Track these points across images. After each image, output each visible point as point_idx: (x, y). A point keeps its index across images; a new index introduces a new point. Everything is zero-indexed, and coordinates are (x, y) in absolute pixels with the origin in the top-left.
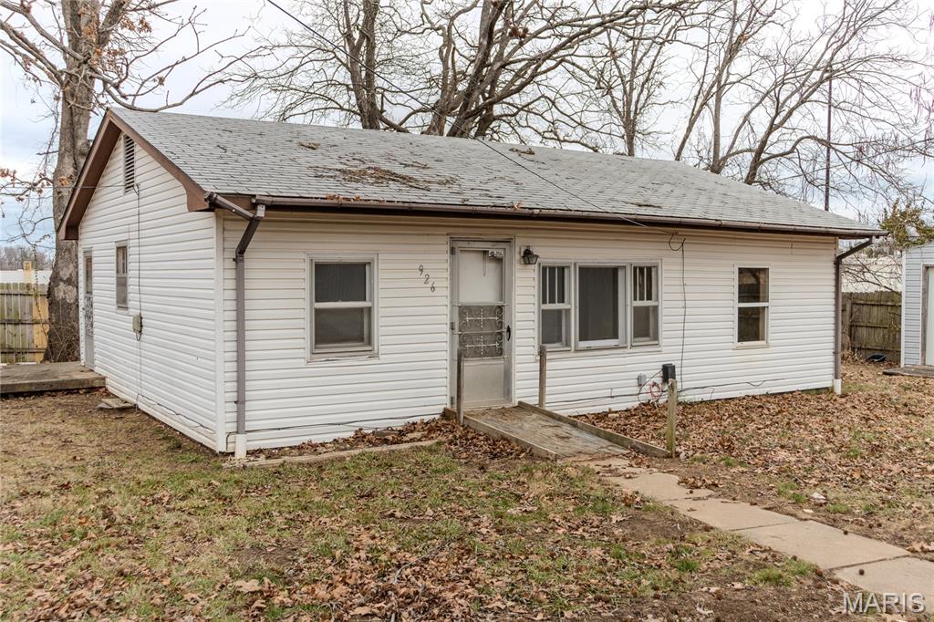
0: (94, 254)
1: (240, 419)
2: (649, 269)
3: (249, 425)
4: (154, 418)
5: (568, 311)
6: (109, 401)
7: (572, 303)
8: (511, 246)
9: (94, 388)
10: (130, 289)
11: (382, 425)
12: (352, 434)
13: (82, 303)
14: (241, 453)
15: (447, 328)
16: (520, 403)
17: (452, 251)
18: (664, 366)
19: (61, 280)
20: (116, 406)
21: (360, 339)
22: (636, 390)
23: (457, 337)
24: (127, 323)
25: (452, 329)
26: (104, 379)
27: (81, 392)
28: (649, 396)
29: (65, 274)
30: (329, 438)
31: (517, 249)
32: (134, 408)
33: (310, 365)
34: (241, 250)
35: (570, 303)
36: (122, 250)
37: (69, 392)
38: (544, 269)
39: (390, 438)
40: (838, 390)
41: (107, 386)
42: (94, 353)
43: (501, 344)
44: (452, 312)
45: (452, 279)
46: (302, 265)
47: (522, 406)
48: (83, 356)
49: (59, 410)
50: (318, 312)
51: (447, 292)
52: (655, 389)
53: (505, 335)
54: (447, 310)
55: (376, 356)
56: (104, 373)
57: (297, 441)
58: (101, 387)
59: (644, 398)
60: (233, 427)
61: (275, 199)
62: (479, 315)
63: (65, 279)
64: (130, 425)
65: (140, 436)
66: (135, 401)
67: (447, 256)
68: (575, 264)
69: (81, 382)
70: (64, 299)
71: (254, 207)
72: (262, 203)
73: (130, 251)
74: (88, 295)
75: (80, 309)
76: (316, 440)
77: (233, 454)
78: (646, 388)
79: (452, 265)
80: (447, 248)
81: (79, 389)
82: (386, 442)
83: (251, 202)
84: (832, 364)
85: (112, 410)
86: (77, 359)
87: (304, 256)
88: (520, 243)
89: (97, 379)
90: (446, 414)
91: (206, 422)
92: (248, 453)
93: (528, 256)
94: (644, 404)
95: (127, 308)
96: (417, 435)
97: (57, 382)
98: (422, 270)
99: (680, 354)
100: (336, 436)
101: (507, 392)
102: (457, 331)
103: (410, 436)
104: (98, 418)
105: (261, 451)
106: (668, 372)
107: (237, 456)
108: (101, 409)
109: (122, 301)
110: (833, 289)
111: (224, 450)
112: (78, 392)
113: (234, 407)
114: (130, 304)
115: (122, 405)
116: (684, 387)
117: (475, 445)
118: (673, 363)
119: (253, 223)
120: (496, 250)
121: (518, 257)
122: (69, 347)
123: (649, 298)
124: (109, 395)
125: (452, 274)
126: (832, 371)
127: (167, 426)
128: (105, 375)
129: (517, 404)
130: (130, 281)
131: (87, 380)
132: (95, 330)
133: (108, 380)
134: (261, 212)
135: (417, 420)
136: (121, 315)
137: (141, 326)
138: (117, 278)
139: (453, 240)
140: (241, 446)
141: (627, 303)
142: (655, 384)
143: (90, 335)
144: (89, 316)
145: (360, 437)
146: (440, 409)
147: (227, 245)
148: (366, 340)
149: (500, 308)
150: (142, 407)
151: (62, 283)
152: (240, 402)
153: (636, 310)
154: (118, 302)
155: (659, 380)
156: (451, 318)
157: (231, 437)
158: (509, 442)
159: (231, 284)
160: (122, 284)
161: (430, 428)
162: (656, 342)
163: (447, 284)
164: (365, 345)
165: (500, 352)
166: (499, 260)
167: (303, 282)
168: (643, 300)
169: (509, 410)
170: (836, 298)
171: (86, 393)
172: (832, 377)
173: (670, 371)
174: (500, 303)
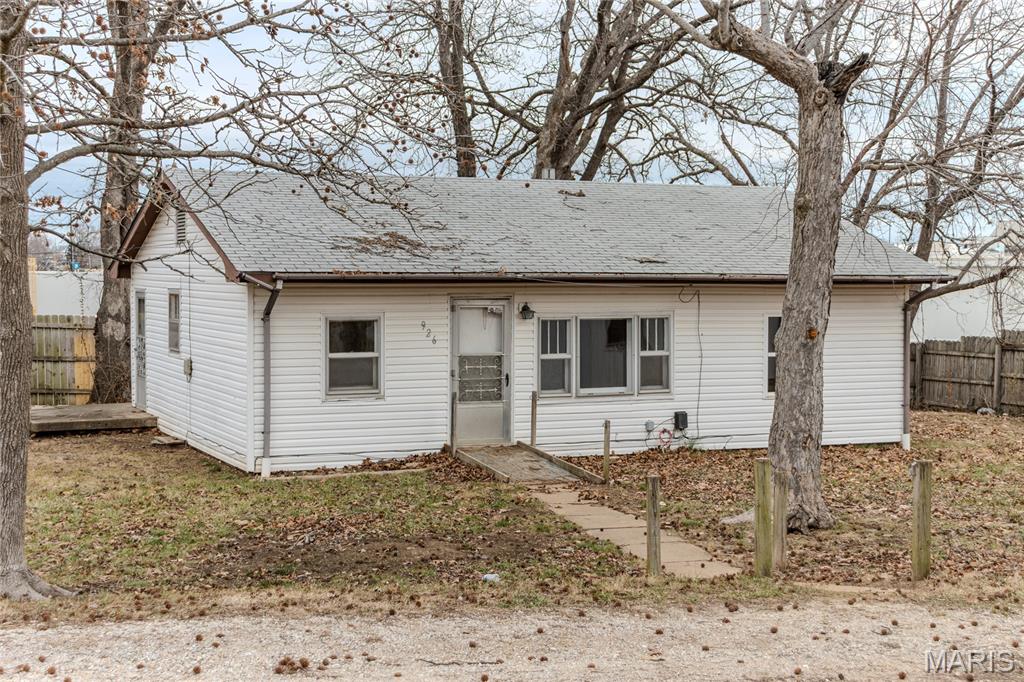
0: (147, 296)
1: (266, 447)
2: (662, 321)
3: (273, 452)
4: (201, 452)
5: (569, 360)
6: (160, 438)
7: (573, 354)
8: (510, 303)
9: (145, 428)
10: (182, 334)
11: (388, 456)
12: (361, 463)
13: (134, 344)
14: (266, 474)
15: (447, 375)
16: (519, 442)
17: (453, 309)
18: (676, 413)
19: (110, 316)
20: (167, 442)
21: (370, 383)
22: (644, 435)
23: (457, 384)
24: (178, 366)
25: (453, 376)
26: (156, 419)
27: (134, 431)
28: (658, 442)
29: (113, 309)
30: (340, 465)
31: (516, 306)
32: (184, 444)
33: (324, 404)
34: (267, 312)
35: (570, 353)
36: (174, 297)
37: (123, 431)
38: (544, 323)
39: (389, 465)
40: (907, 446)
41: (160, 427)
42: (146, 394)
43: (500, 390)
44: (452, 362)
45: (452, 333)
46: (319, 323)
47: (520, 446)
48: (134, 397)
49: (115, 446)
50: (332, 361)
51: (448, 344)
52: (666, 435)
53: (504, 382)
54: (447, 360)
55: (383, 398)
56: (156, 414)
57: (313, 466)
58: (153, 427)
59: (653, 444)
60: (260, 452)
61: (290, 275)
62: (478, 364)
63: (113, 314)
64: (179, 457)
65: (188, 463)
66: (184, 438)
67: (448, 313)
68: (576, 318)
69: (134, 422)
70: (112, 337)
71: (275, 281)
72: (280, 278)
73: (182, 299)
74: (140, 336)
75: (132, 349)
76: (329, 466)
77: (260, 474)
78: (655, 434)
79: (452, 320)
80: (448, 306)
81: (132, 429)
82: (386, 468)
83: (272, 277)
84: (901, 418)
85: (163, 446)
86: (128, 400)
87: (319, 315)
88: (519, 301)
89: (150, 419)
90: (445, 449)
91: (241, 449)
92: (272, 473)
93: (526, 312)
94: (652, 450)
95: (178, 352)
96: (414, 464)
97: (112, 422)
98: (424, 326)
99: (696, 403)
100: (347, 464)
101: (507, 432)
102: (457, 378)
103: (408, 465)
104: (152, 452)
105: (282, 472)
106: (680, 420)
107: (263, 476)
108: (154, 445)
109: (174, 345)
110: (901, 337)
111: (252, 470)
112: (131, 432)
113: (261, 436)
114: (182, 348)
115: (173, 441)
116: (701, 435)
117: (455, 472)
118: (687, 411)
119: (275, 293)
120: (496, 306)
121: (516, 312)
122: (117, 388)
123: (661, 347)
124: (160, 434)
125: (452, 328)
126: (901, 425)
127: (211, 457)
128: (156, 415)
129: (515, 444)
130: (182, 327)
131: (140, 420)
132: (148, 372)
133: (159, 420)
134: (280, 285)
135: (420, 453)
136: (173, 358)
137: (191, 369)
138: (170, 323)
139: (453, 299)
140: (266, 469)
141: (635, 354)
142: (664, 431)
143: (142, 375)
144: (141, 357)
145: (367, 465)
146: (441, 445)
147: (257, 307)
148: (374, 385)
149: (500, 358)
150: (192, 443)
151: (109, 319)
152: (266, 432)
153: (644, 360)
154: (170, 346)
155: (670, 427)
156: (452, 366)
157: (258, 462)
158: (481, 470)
159: (260, 339)
160: (174, 329)
161: (428, 459)
162: (667, 390)
163: (448, 337)
164: (374, 389)
165: (499, 397)
166: (499, 315)
167: (320, 336)
168: (654, 349)
169: (506, 448)
170: (905, 347)
171: (138, 433)
172: (901, 431)
173: (680, 418)
174: (499, 354)
